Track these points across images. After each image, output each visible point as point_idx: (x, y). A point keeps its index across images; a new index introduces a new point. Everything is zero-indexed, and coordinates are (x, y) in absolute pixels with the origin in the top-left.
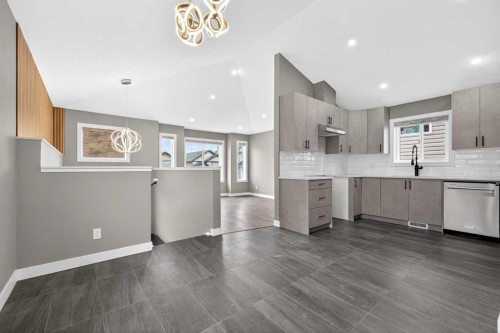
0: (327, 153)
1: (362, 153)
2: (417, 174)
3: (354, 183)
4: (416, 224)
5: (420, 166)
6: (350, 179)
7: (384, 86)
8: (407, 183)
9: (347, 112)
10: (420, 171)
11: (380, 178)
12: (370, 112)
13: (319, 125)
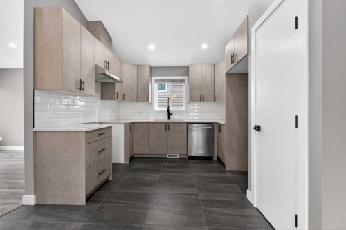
0: (102, 98)
1: (133, 101)
2: (169, 119)
3: (128, 128)
4: (171, 156)
5: (171, 112)
6: (125, 124)
7: (152, 47)
8: (166, 126)
9: (122, 61)
10: (171, 116)
11: (149, 123)
12: (139, 67)
13: (96, 66)
